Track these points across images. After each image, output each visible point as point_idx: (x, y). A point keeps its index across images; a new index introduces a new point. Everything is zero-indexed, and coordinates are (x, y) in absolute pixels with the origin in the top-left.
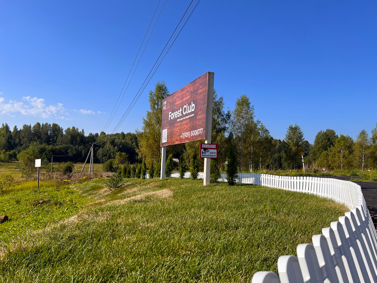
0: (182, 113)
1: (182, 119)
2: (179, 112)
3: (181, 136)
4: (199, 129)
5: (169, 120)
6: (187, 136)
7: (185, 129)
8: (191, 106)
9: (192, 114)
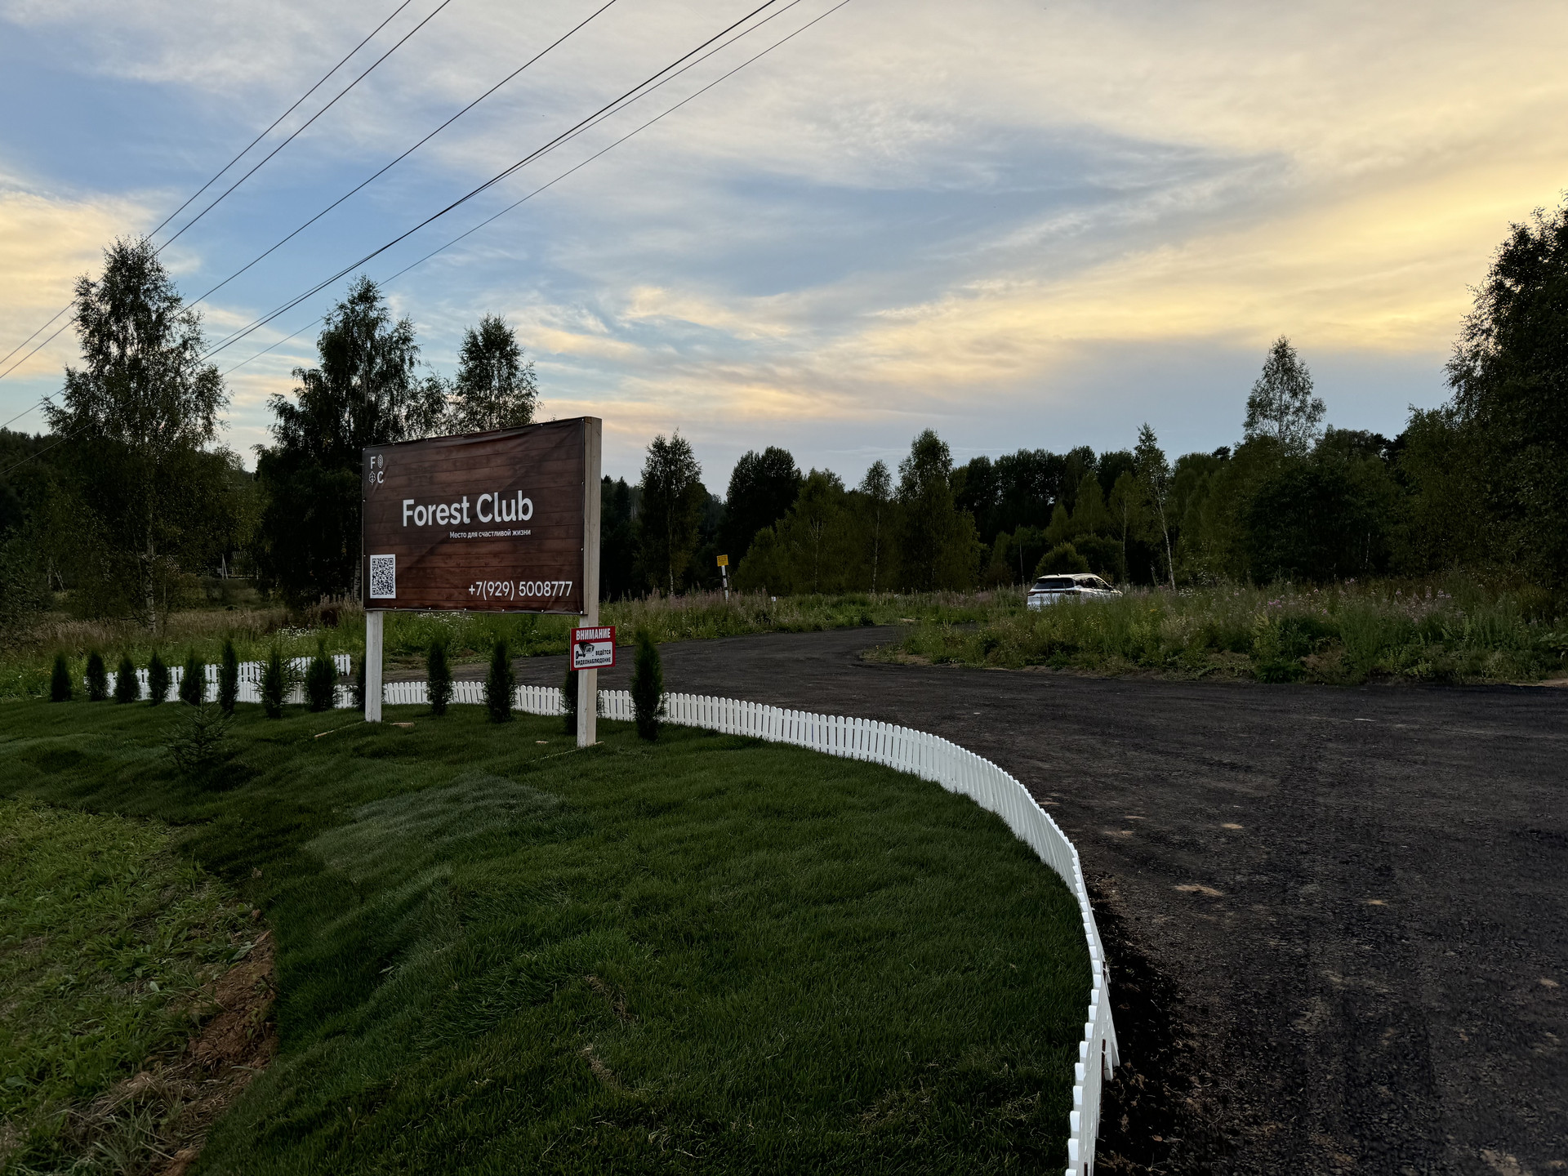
0: (472, 514)
1: (475, 534)
2: (460, 511)
3: (472, 590)
4: (557, 579)
5: (405, 524)
6: (497, 594)
7: (488, 570)
8: (513, 502)
9: (525, 528)
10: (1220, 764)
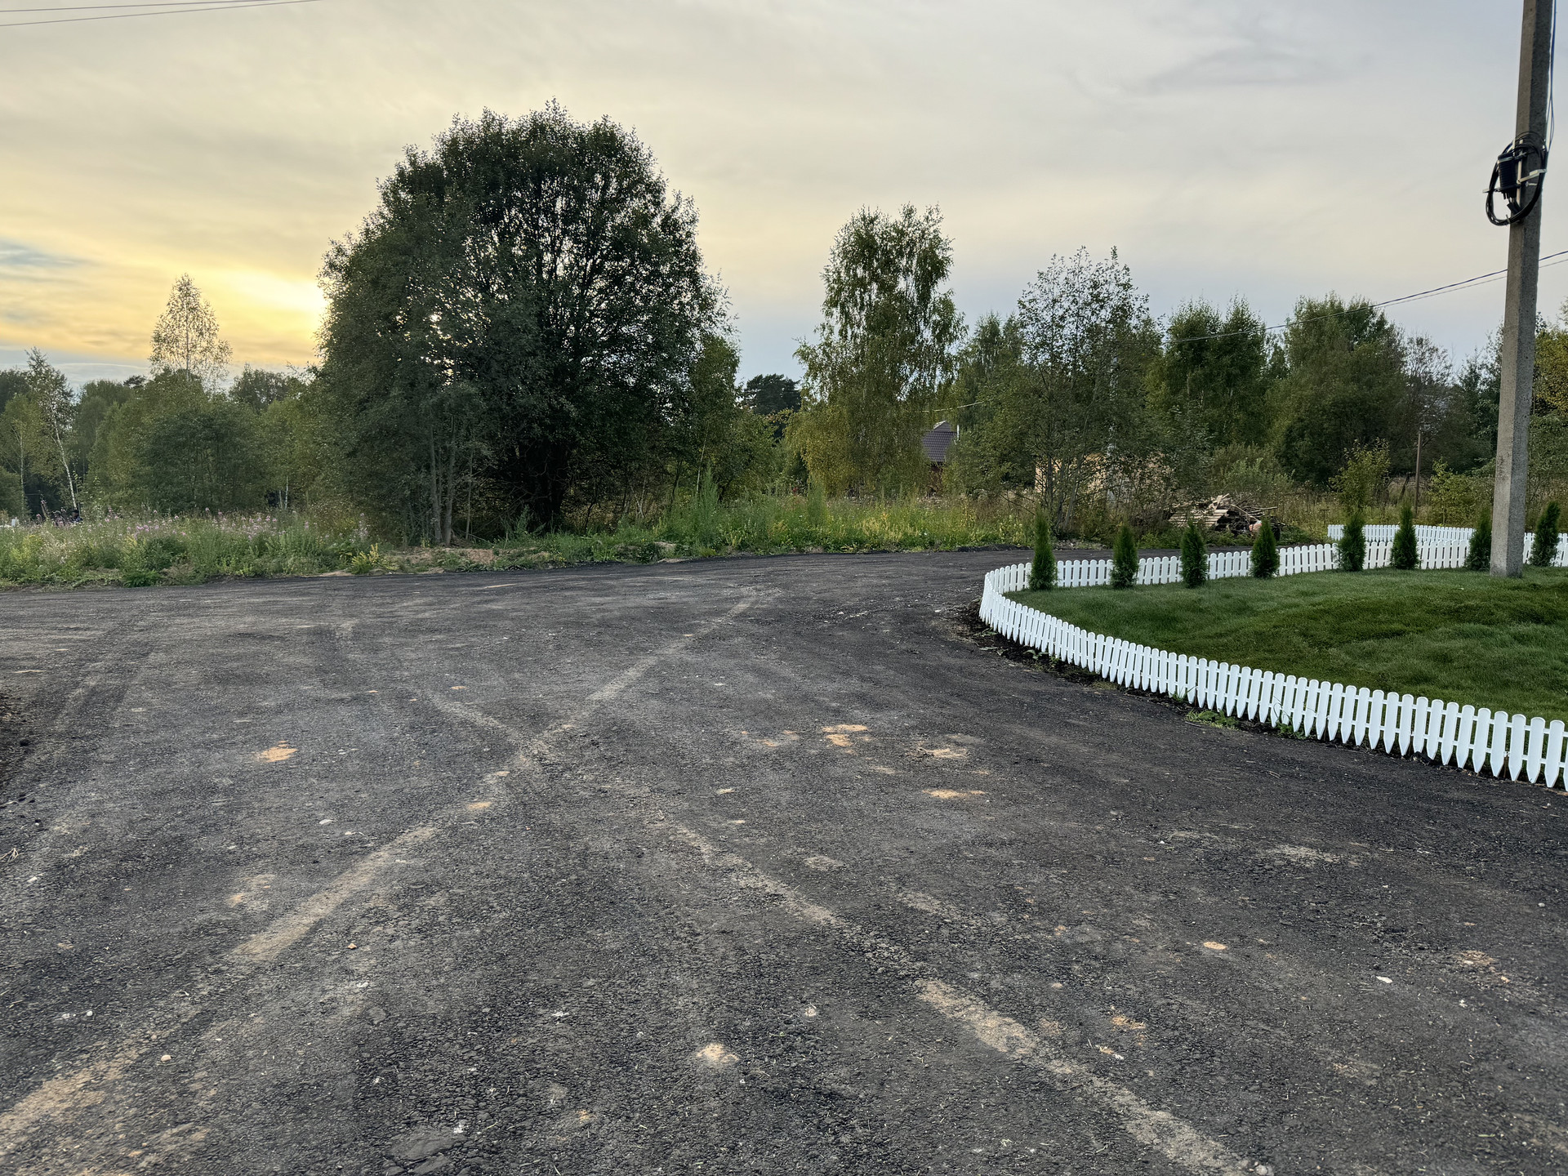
10: (68, 629)
